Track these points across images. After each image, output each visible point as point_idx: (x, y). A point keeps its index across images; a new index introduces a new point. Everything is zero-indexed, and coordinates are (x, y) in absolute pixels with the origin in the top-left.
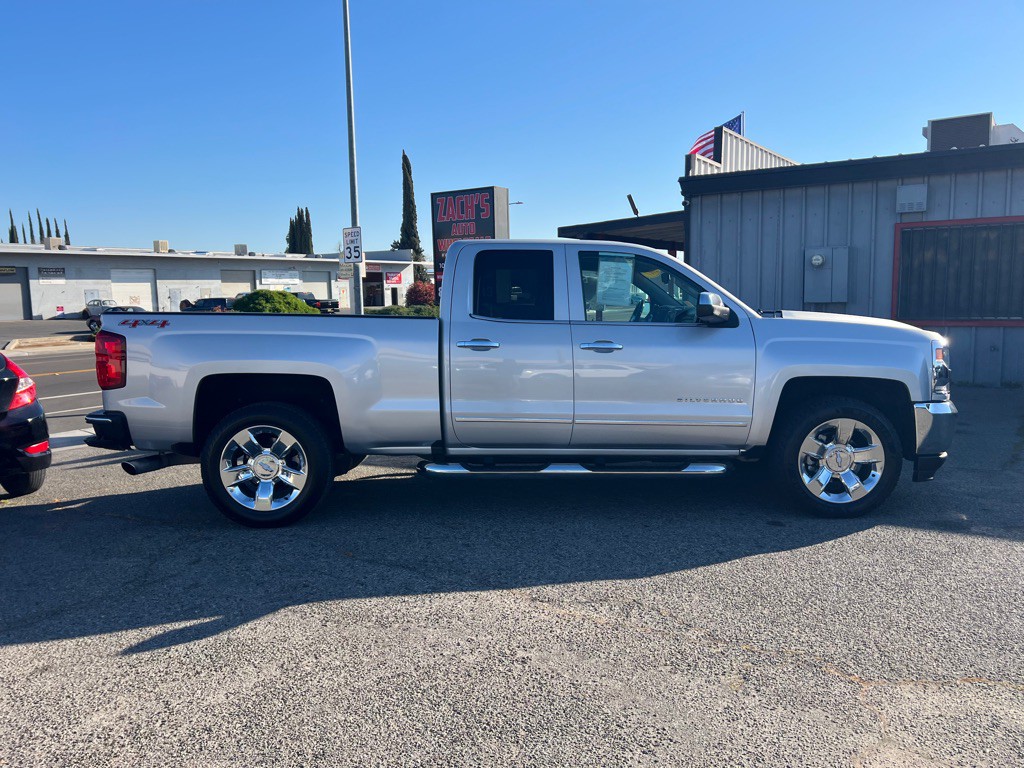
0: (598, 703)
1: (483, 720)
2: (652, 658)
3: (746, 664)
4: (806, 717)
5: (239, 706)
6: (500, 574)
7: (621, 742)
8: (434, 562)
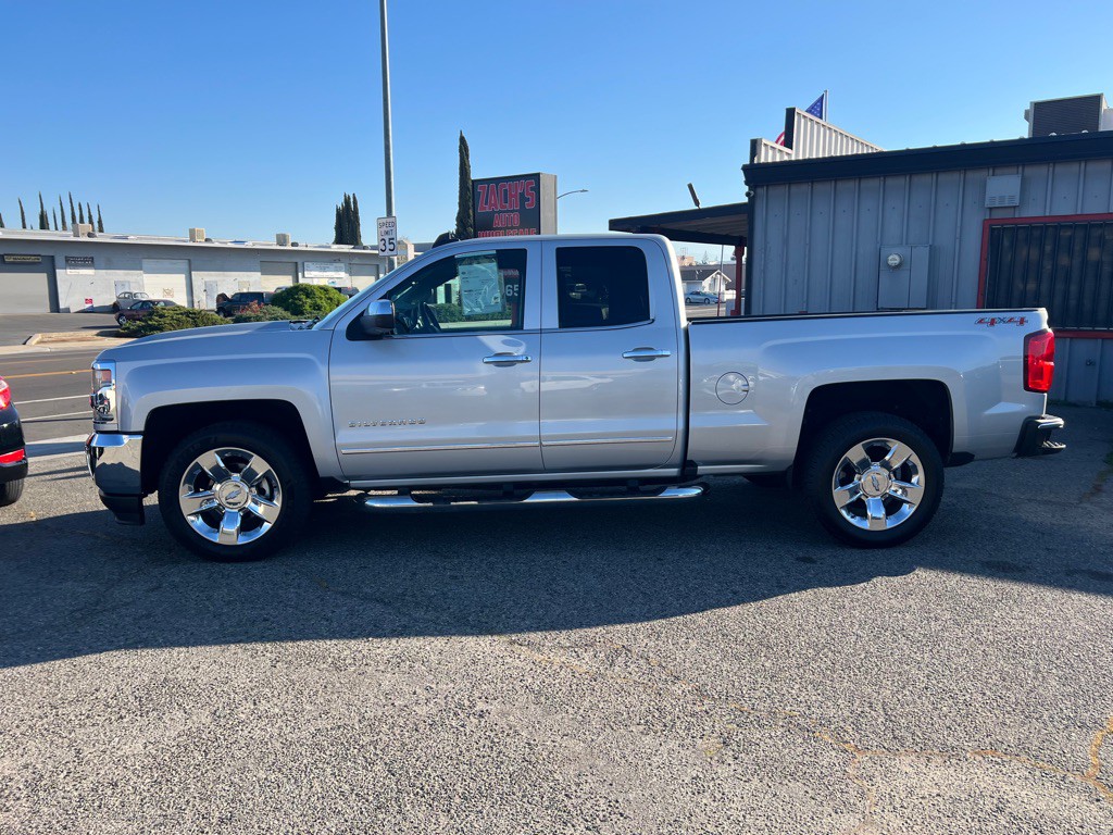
0: (551, 768)
1: (418, 784)
2: (625, 716)
3: (730, 726)
4: (782, 792)
5: (154, 758)
6: (482, 612)
7: (565, 815)
8: (414, 596)
